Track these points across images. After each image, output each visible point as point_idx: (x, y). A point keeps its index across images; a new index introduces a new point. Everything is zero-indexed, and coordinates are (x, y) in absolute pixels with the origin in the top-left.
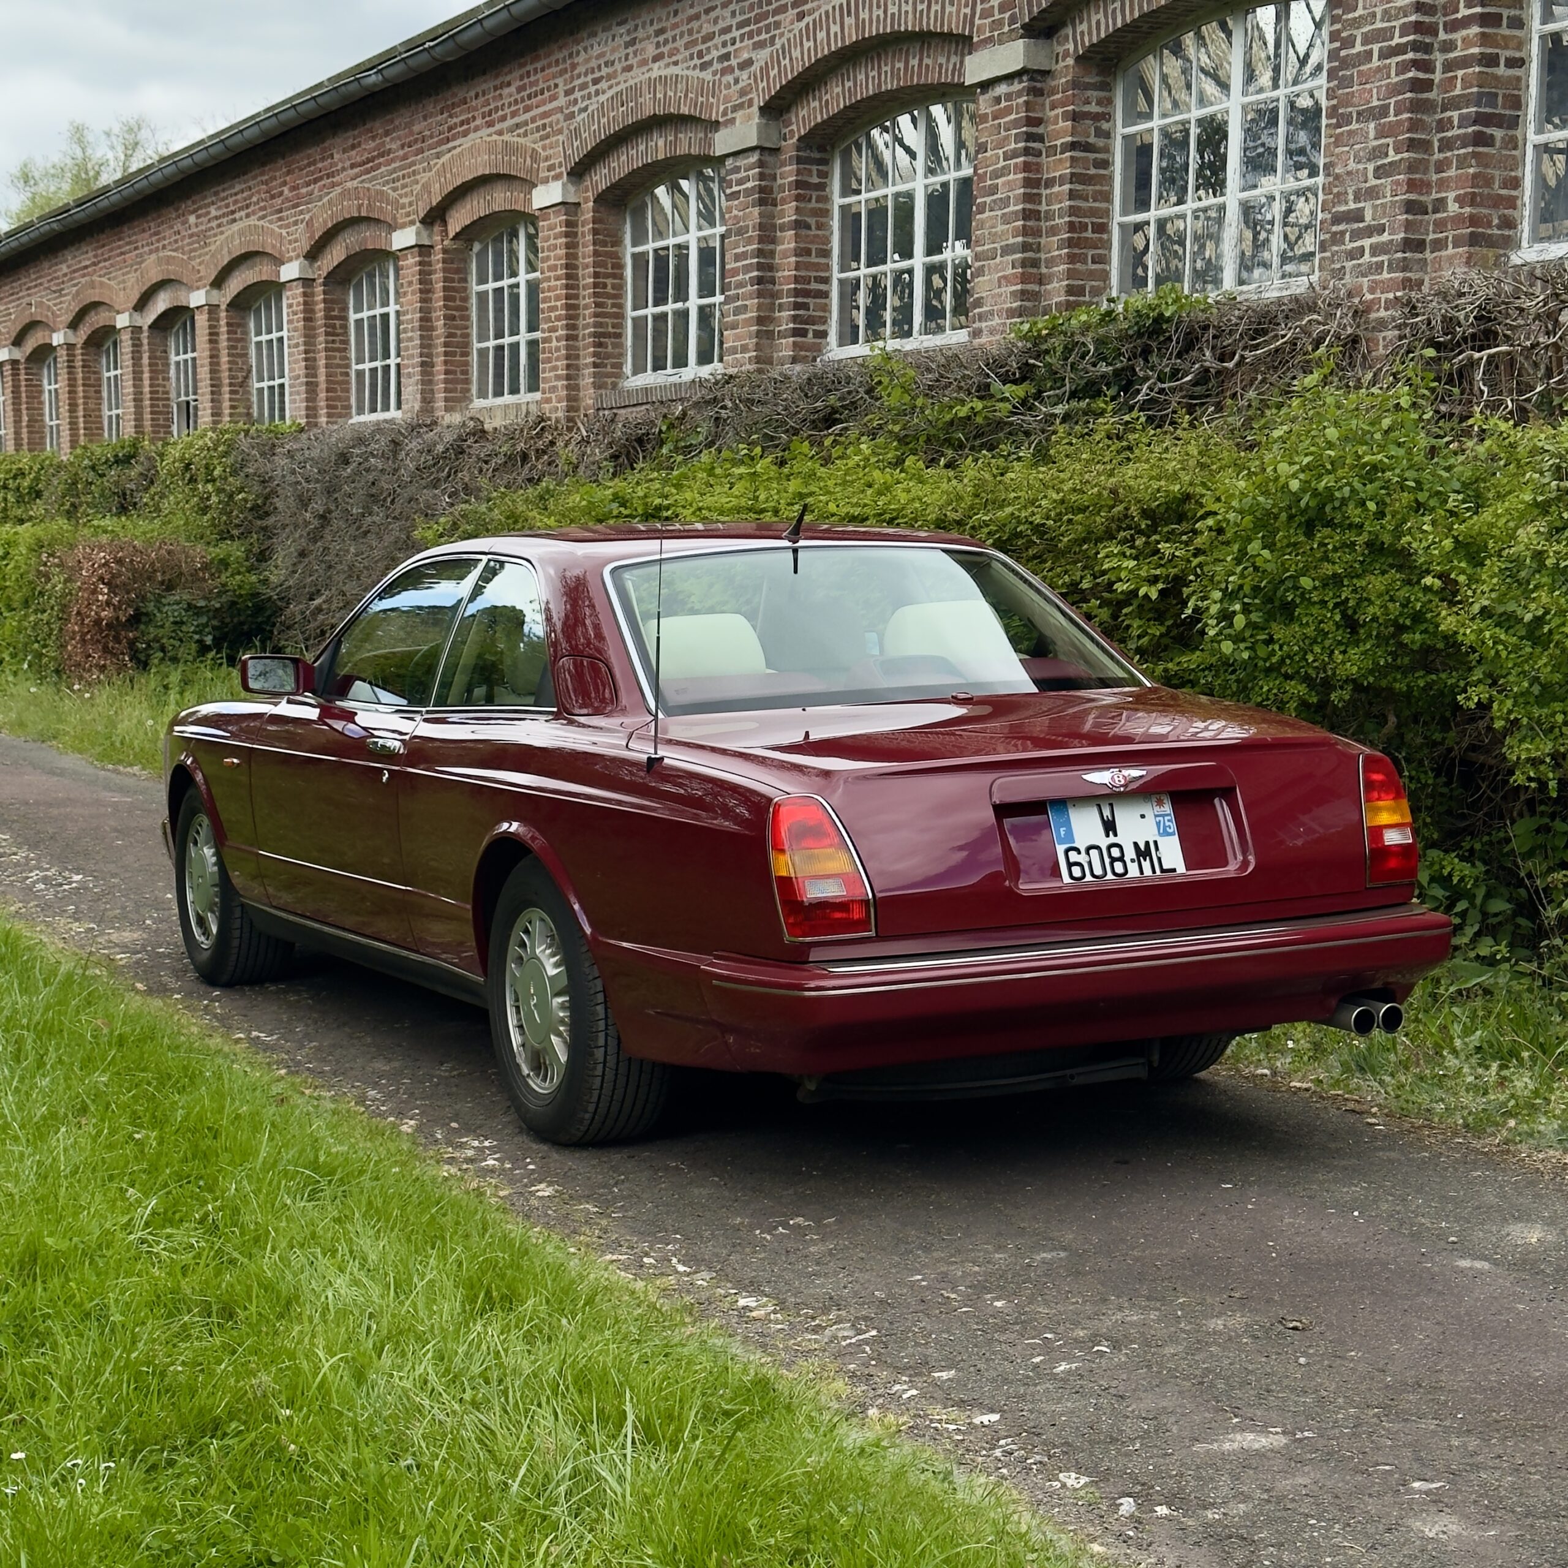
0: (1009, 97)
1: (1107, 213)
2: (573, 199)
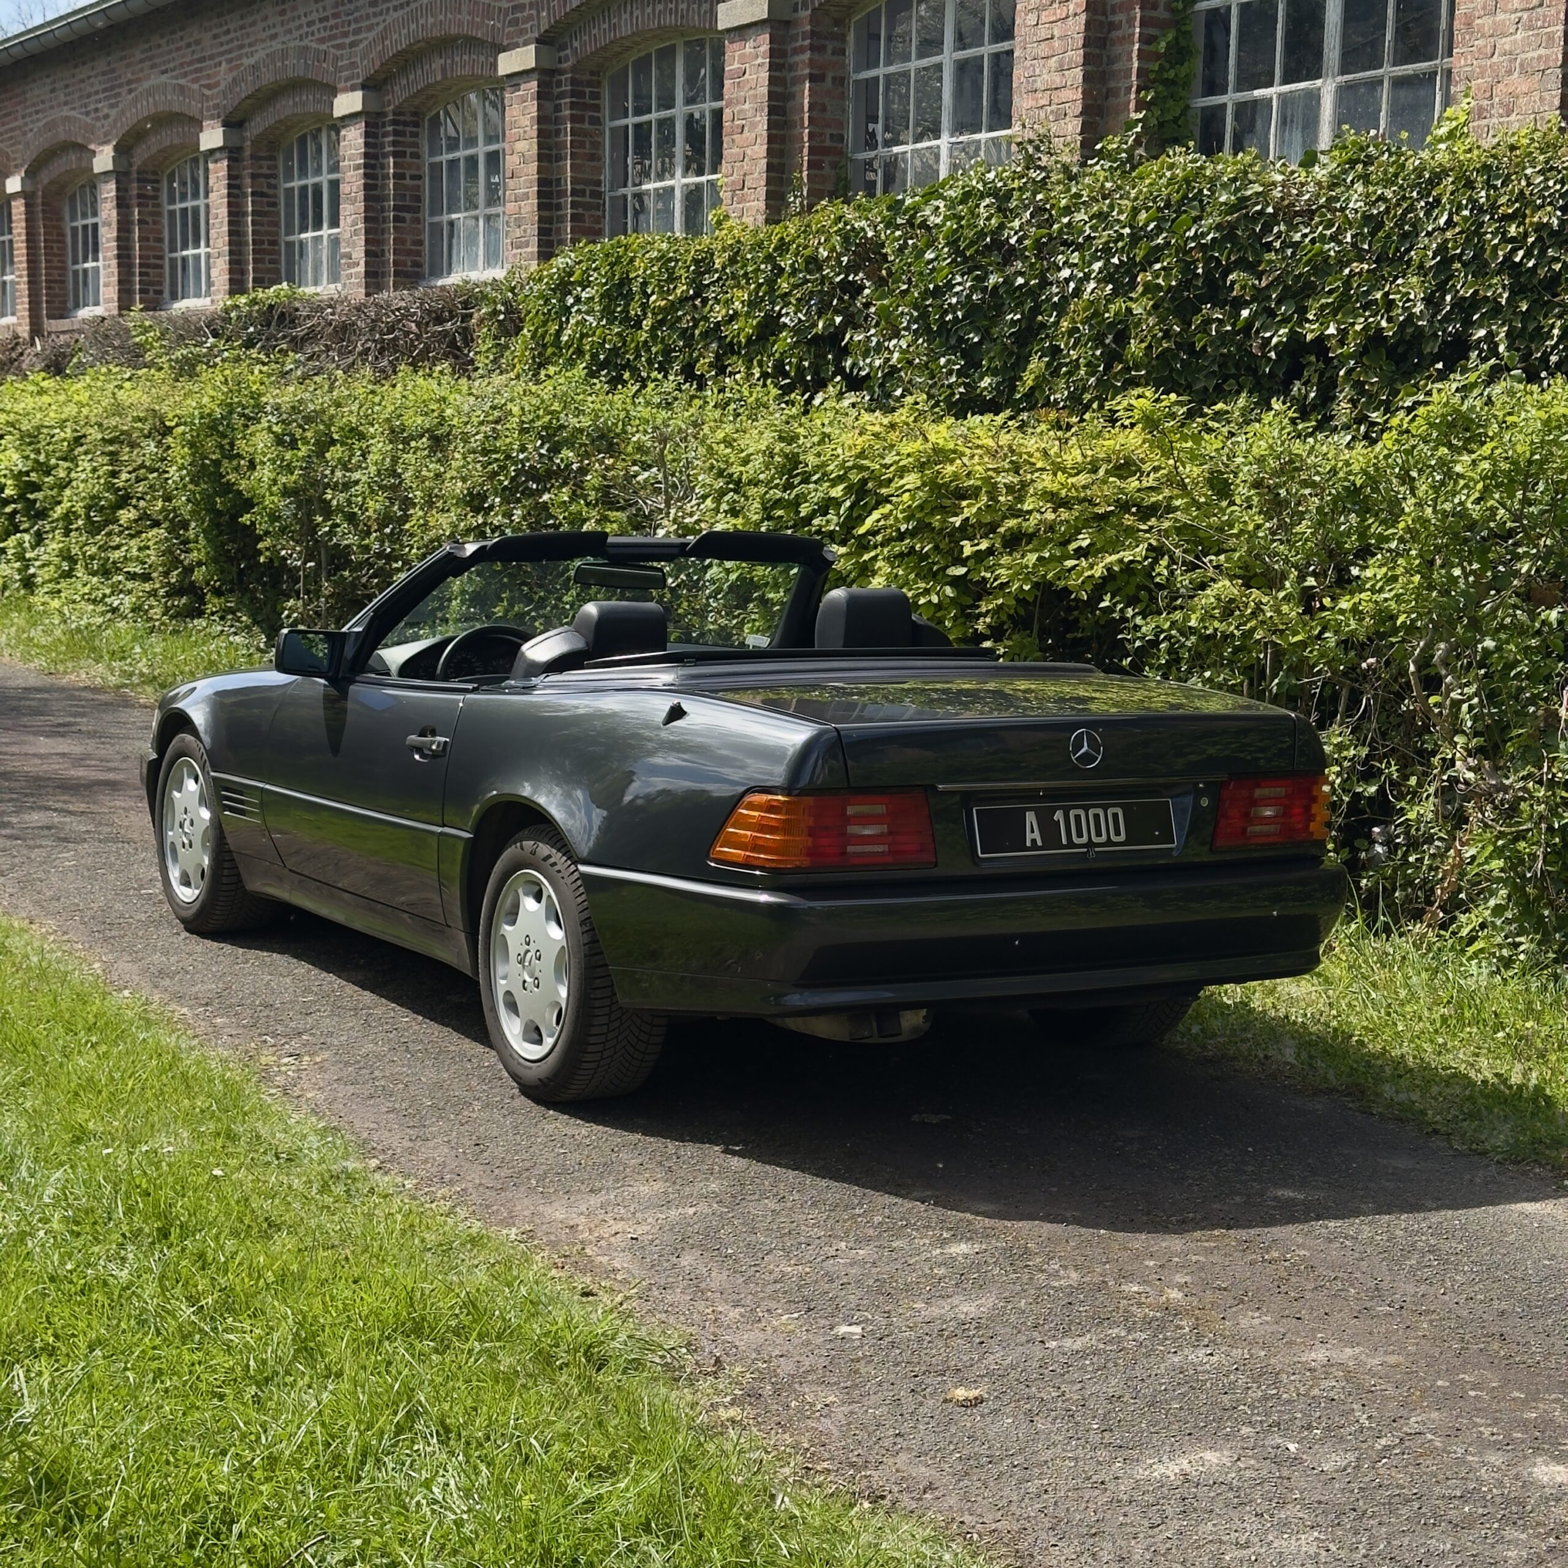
0: (220, 160)
1: (277, 234)
2: (29, 189)
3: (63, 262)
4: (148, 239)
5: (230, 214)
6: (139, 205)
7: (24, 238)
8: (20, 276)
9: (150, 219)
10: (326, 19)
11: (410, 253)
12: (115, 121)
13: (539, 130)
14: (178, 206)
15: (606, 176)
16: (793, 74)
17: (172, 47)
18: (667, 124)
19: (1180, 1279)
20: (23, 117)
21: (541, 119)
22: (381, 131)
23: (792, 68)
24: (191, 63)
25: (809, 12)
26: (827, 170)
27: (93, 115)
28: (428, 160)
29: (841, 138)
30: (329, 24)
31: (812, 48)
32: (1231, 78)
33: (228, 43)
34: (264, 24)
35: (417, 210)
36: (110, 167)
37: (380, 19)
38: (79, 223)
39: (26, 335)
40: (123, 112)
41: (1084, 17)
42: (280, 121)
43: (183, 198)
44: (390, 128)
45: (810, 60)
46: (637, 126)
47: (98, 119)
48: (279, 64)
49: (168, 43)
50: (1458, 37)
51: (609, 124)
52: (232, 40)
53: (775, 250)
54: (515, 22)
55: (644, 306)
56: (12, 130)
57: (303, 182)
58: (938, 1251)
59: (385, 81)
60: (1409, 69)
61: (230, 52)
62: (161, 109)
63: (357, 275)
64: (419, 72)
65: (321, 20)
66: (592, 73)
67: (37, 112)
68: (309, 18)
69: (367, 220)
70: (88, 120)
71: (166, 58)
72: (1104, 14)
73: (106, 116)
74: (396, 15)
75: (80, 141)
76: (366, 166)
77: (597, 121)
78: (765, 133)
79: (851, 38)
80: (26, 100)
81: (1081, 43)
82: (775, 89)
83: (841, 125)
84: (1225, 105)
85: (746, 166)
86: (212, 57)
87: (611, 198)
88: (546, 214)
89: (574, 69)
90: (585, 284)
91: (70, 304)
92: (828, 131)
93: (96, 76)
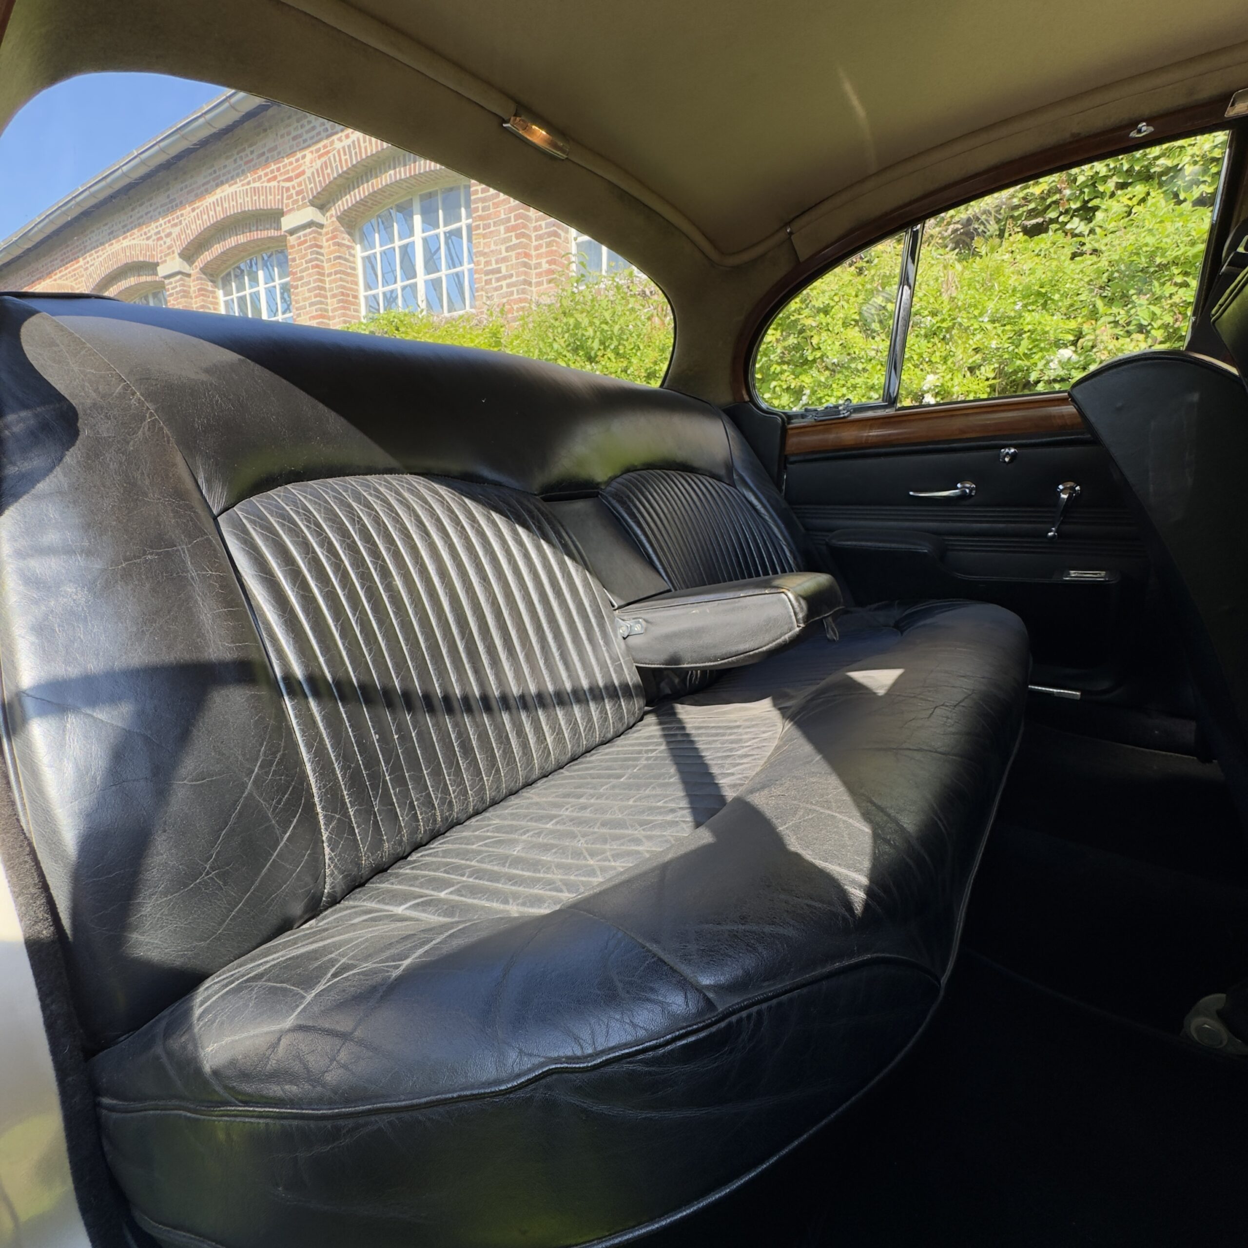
12: (179, 236)
20: (84, 259)
24: (267, 166)
27: (154, 237)
33: (312, 138)
36: (176, 270)
40: (187, 227)
42: (375, 192)
47: (159, 239)
49: (235, 163)
52: (319, 133)
56: (75, 270)
57: (387, 247)
61: (317, 142)
62: (230, 212)
67: (96, 252)
70: (150, 242)
71: (233, 174)
75: (141, 259)
80: (85, 247)
86: (292, 154)
93: (154, 210)
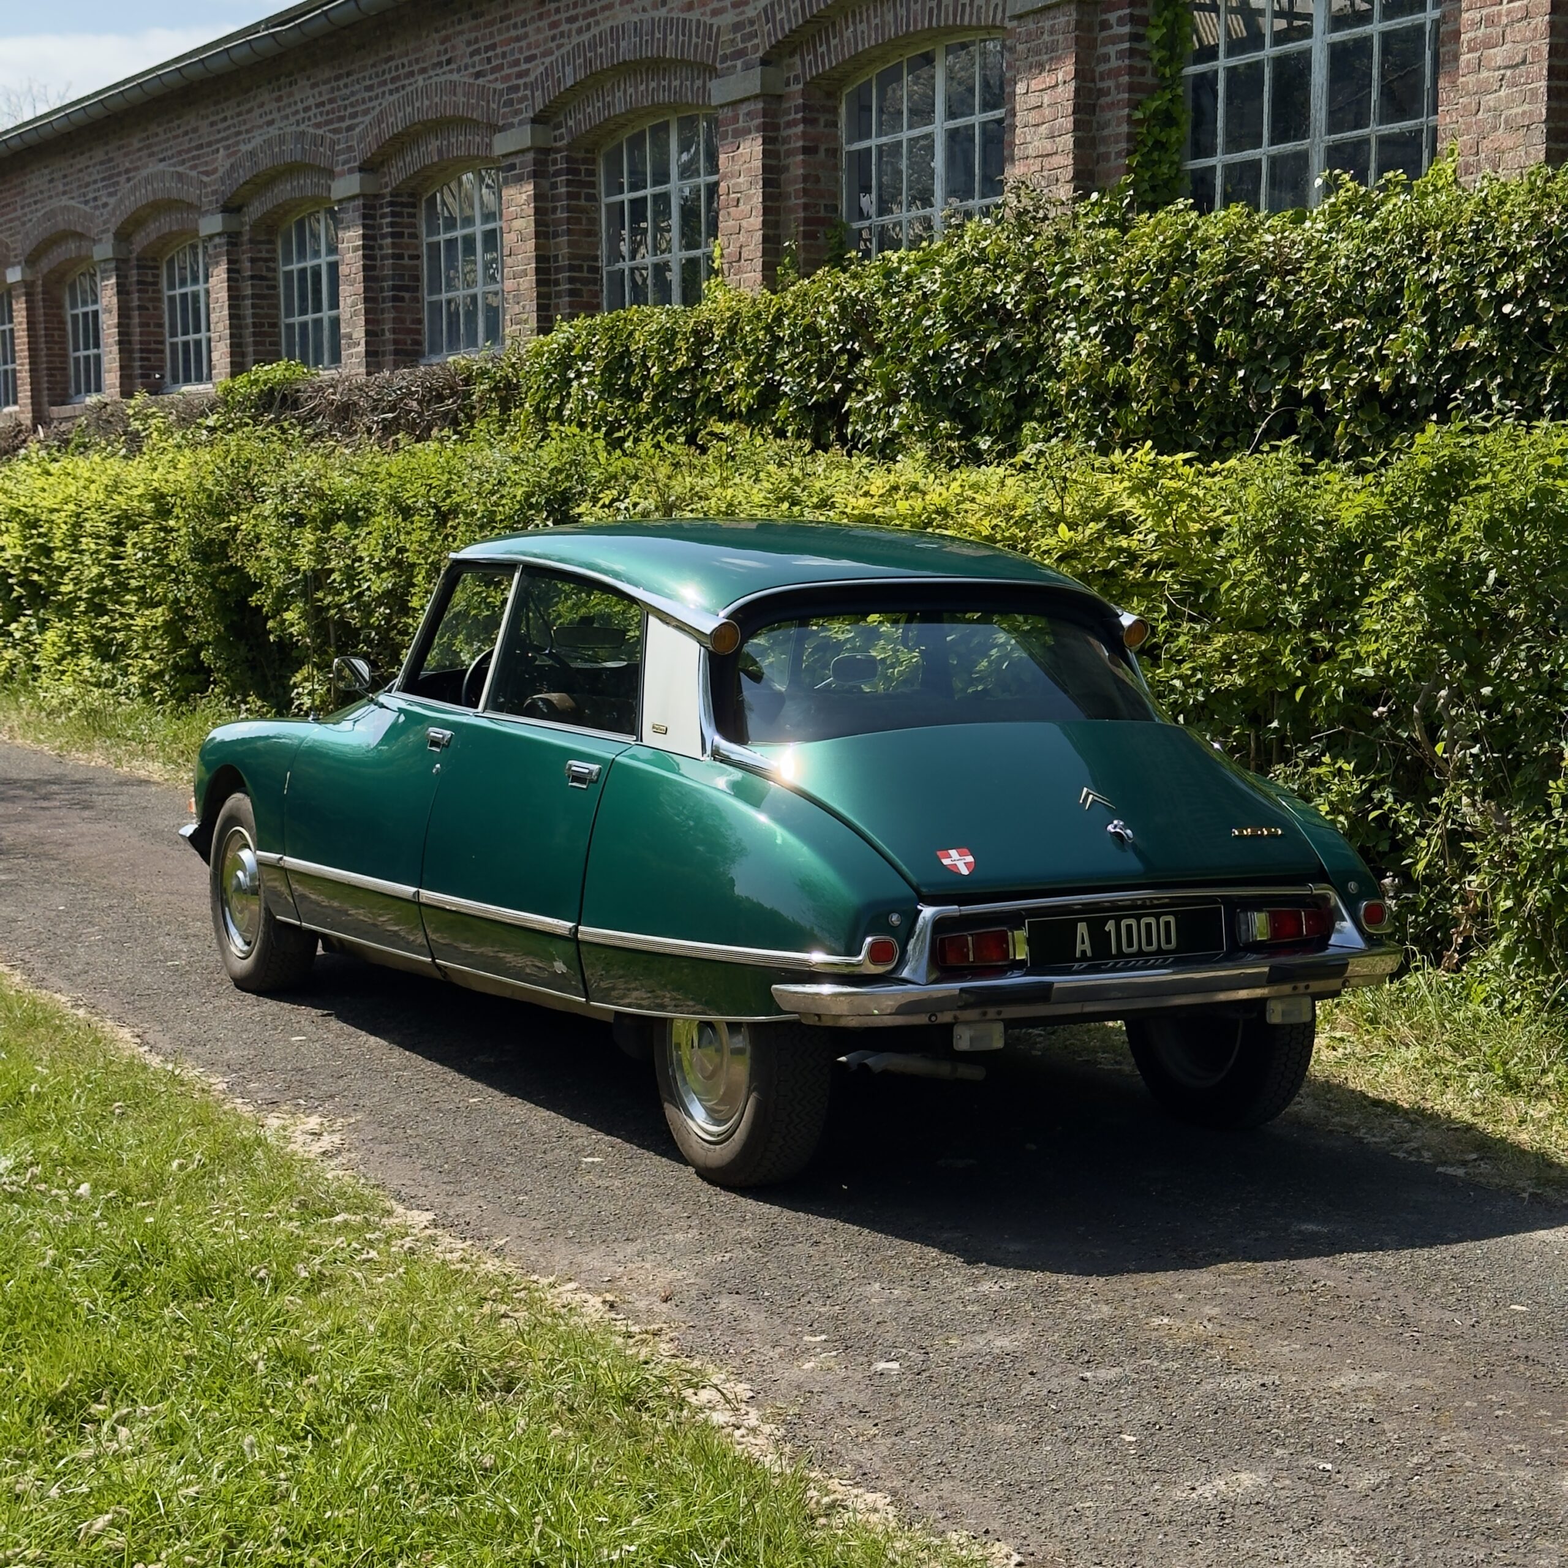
0: (220, 245)
1: (277, 316)
2: (29, 278)
3: (65, 349)
4: (148, 325)
5: (230, 298)
6: (139, 291)
7: (25, 326)
8: (22, 365)
9: (150, 305)
10: (323, 104)
11: (409, 331)
12: (114, 210)
13: (536, 208)
14: (178, 292)
15: (603, 251)
16: (786, 147)
17: (169, 135)
18: (663, 199)
19: (1210, 1310)
20: (22, 208)
21: (538, 197)
22: (379, 212)
23: (786, 140)
24: (189, 151)
25: (801, 86)
26: (822, 240)
27: (92, 204)
28: (426, 240)
29: (835, 209)
30: (325, 109)
31: (805, 120)
32: (1220, 140)
33: (225, 129)
34: (261, 110)
35: (416, 289)
36: (110, 255)
37: (375, 103)
38: (80, 311)
39: (28, 422)
40: (121, 200)
41: (1073, 84)
42: (279, 205)
43: (183, 283)
44: (388, 210)
45: (804, 133)
46: (632, 202)
47: (96, 208)
48: (276, 150)
49: (165, 132)
50: (1443, 96)
51: (605, 200)
52: (229, 128)
53: (773, 320)
54: (510, 103)
55: (645, 378)
56: (11, 220)
57: (301, 265)
58: (971, 1289)
59: (382, 163)
60: (1395, 127)
61: (227, 138)
62: (159, 196)
63: (357, 355)
64: (416, 154)
65: (317, 106)
66: (587, 151)
67: (35, 203)
68: (306, 104)
69: (366, 300)
70: (87, 208)
71: (164, 146)
72: (1093, 80)
73: (105, 205)
74: (391, 99)
75: (79, 229)
76: (364, 247)
77: (592, 198)
78: (760, 206)
79: (843, 109)
80: (24, 191)
81: (1070, 110)
82: (769, 162)
83: (835, 195)
84: (1214, 167)
85: (742, 238)
86: (209, 144)
87: (608, 273)
88: (544, 289)
89: (570, 147)
90: (586, 358)
91: (72, 391)
92: (822, 202)
93: (95, 165)
